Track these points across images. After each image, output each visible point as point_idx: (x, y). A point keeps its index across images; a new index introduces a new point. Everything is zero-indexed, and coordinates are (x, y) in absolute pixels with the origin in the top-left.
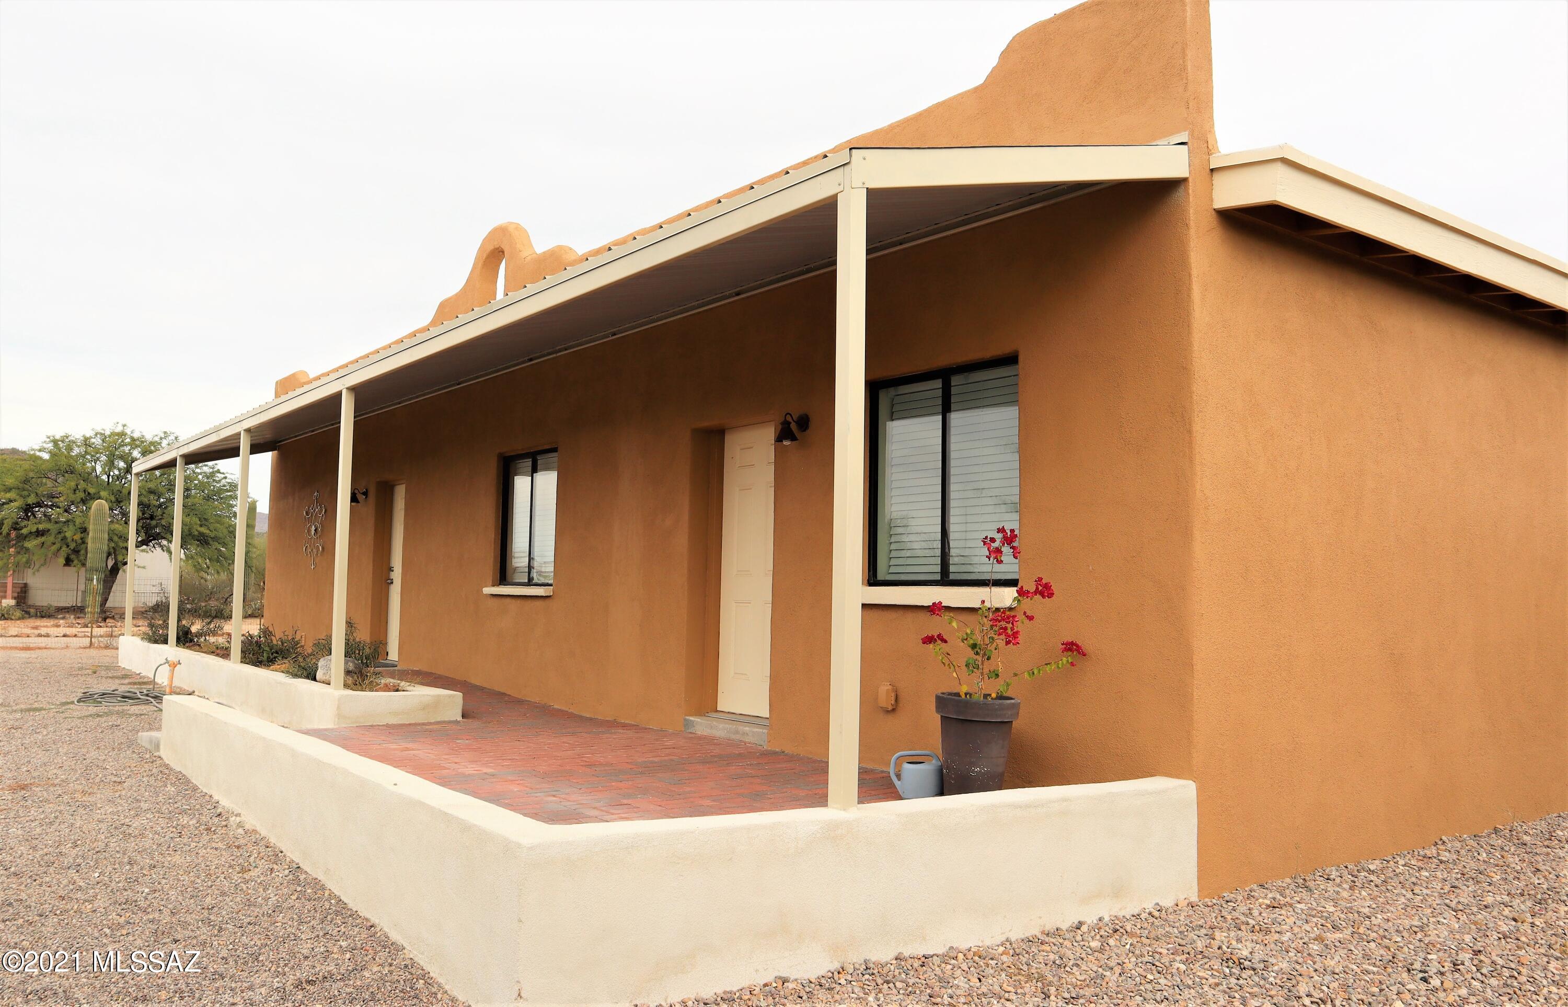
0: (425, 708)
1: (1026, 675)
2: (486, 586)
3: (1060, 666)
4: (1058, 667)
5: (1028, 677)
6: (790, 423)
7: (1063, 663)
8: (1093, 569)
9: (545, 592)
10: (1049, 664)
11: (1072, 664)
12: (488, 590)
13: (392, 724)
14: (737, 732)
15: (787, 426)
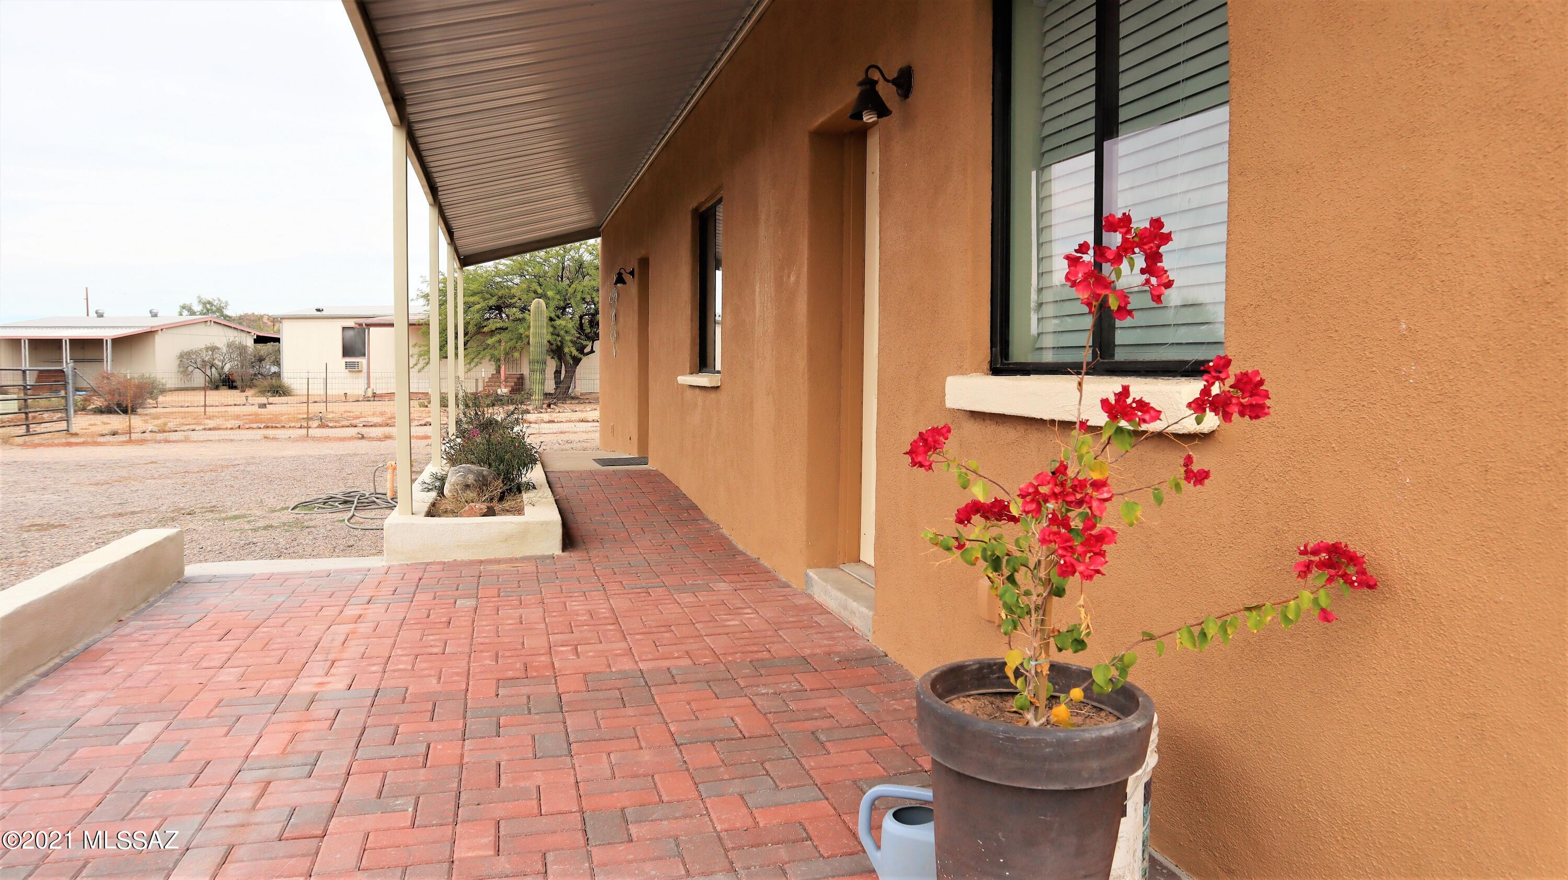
0: (507, 539)
1: (1182, 640)
2: (683, 374)
3: (1291, 616)
4: (1286, 617)
5: (1189, 645)
6: (876, 82)
7: (1298, 607)
8: (1409, 329)
9: (710, 381)
10: (1258, 607)
11: (1326, 616)
12: (687, 379)
13: (462, 561)
14: (845, 608)
15: (868, 87)
